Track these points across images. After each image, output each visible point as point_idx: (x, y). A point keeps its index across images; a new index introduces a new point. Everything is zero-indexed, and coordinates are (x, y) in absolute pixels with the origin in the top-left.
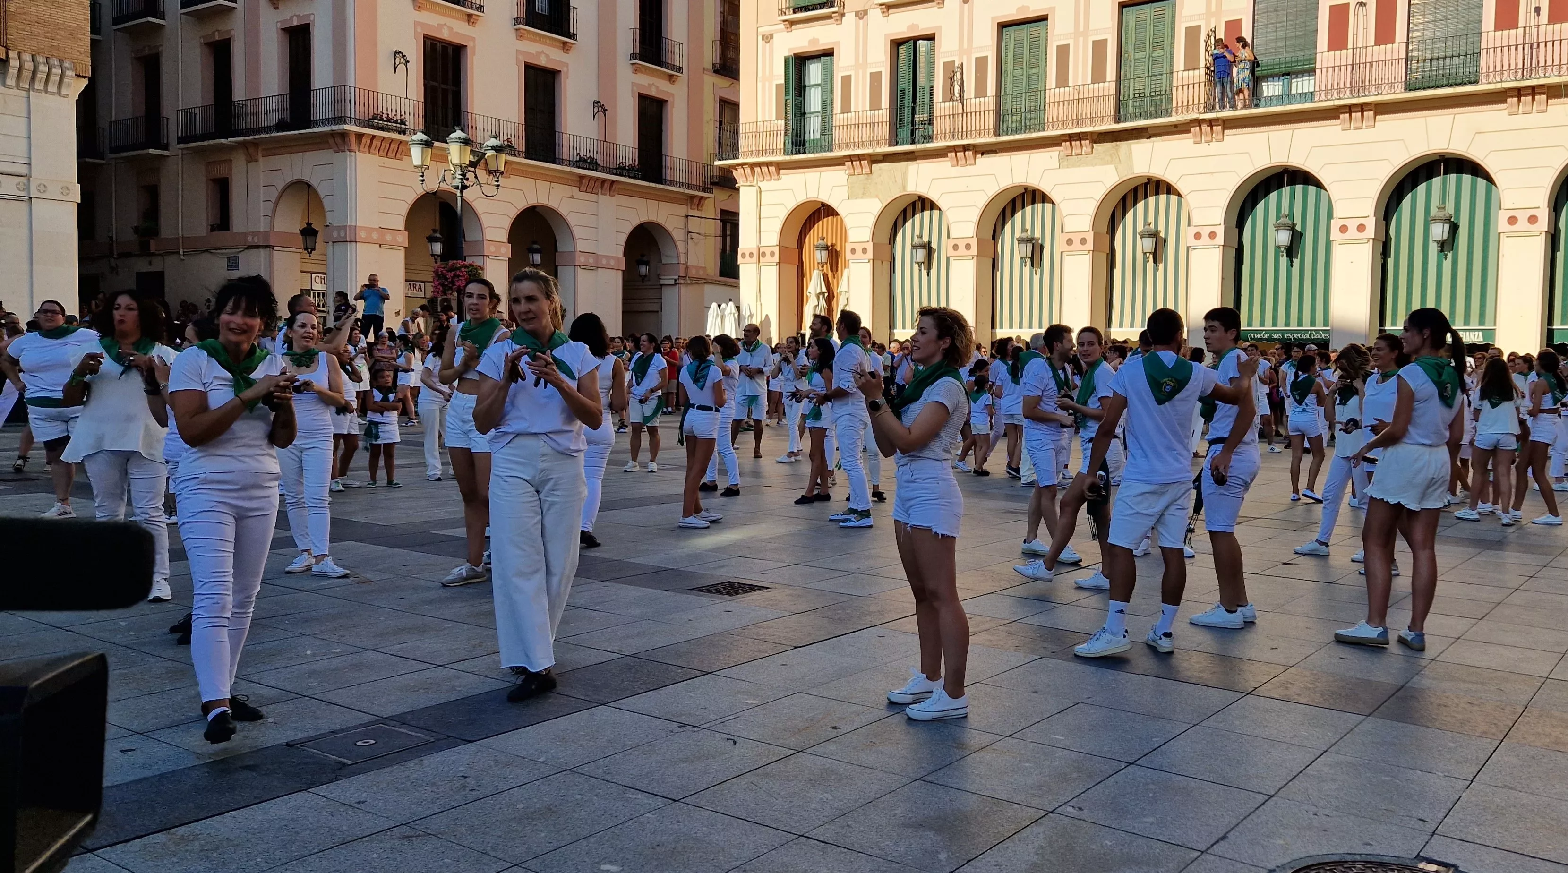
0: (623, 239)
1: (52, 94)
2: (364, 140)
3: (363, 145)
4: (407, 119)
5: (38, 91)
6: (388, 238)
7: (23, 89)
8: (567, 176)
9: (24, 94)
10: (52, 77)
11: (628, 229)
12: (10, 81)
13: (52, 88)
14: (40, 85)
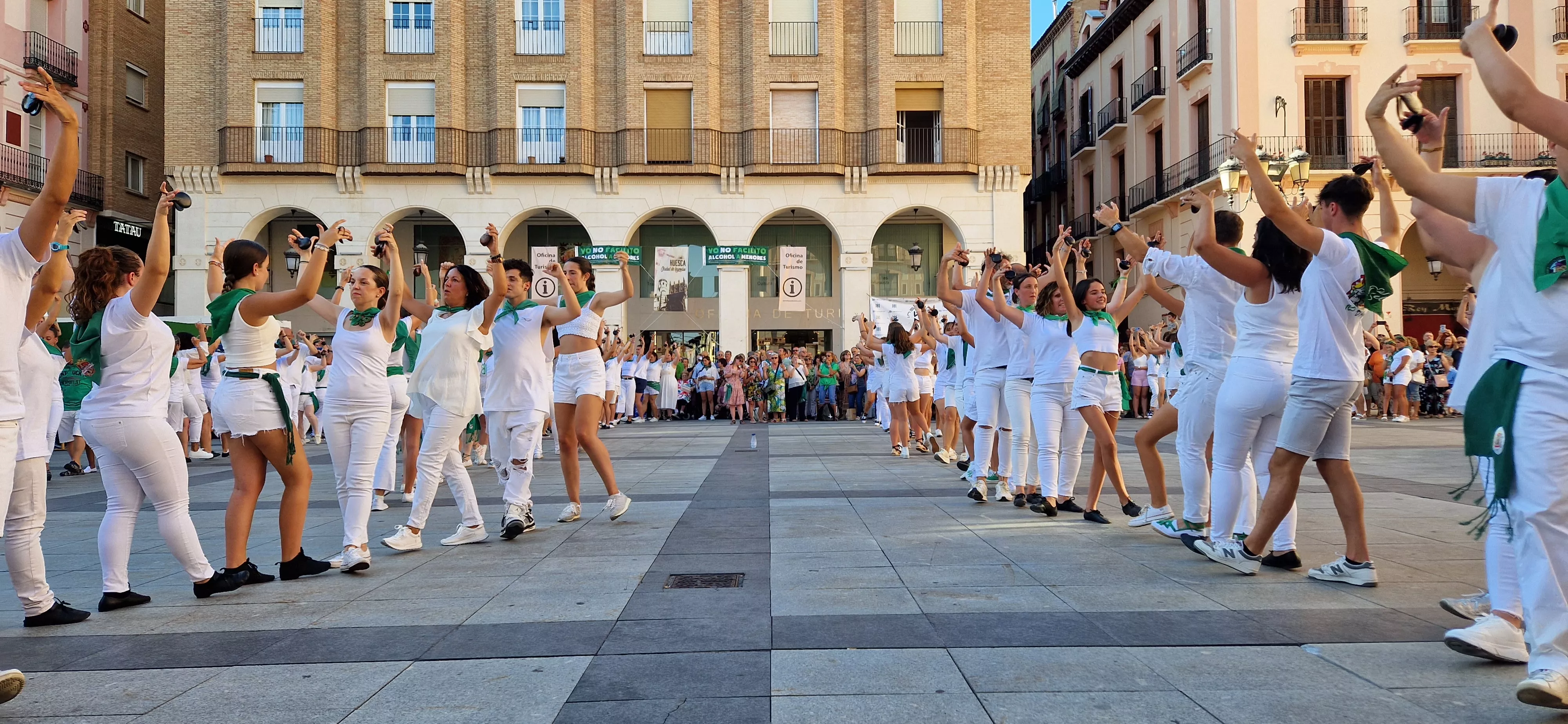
1: (1007, 190)
5: (998, 190)
7: (989, 191)
9: (990, 194)
10: (1006, 179)
12: (981, 187)
13: (1007, 186)
14: (998, 186)
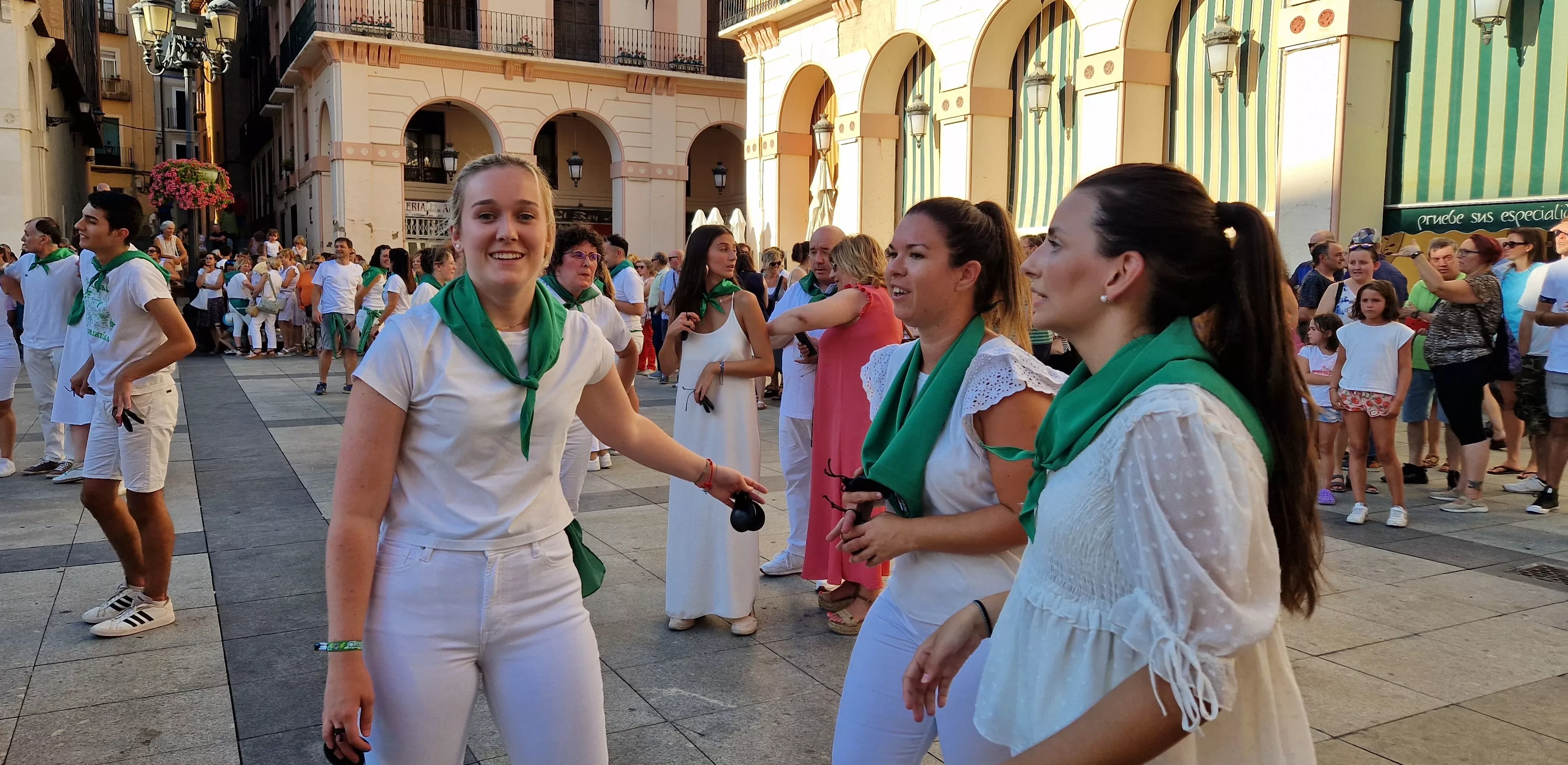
0: (686, 145)
2: (345, 48)
3: (346, 53)
4: (393, 21)
6: (382, 153)
8: (612, 76)
11: (693, 132)
